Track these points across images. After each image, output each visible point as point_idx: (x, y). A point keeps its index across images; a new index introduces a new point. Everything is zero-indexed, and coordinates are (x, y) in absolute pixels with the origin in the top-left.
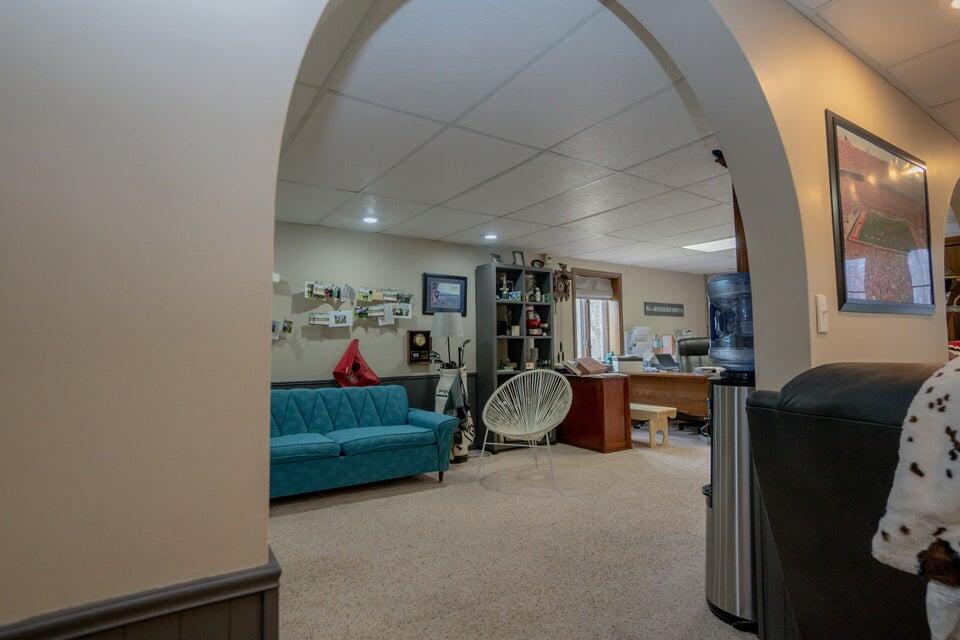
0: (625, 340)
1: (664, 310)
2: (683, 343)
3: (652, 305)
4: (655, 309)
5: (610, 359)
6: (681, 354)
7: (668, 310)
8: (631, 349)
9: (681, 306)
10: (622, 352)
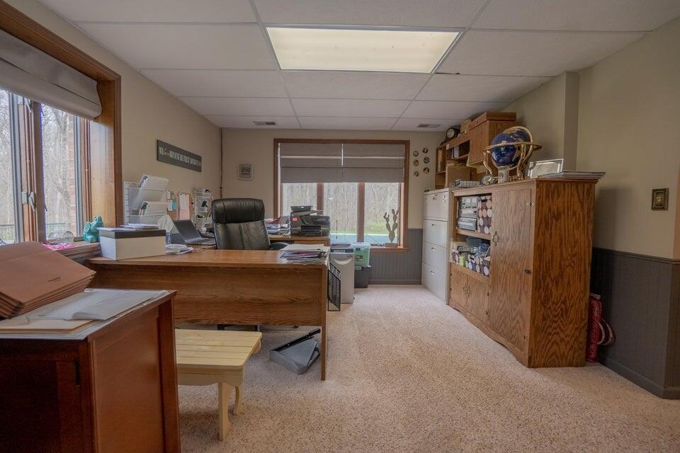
0: (126, 197)
1: (181, 158)
2: (220, 205)
3: (169, 147)
4: (172, 154)
5: (95, 234)
6: (217, 221)
7: (186, 159)
8: (136, 213)
9: (199, 158)
10: (119, 220)
